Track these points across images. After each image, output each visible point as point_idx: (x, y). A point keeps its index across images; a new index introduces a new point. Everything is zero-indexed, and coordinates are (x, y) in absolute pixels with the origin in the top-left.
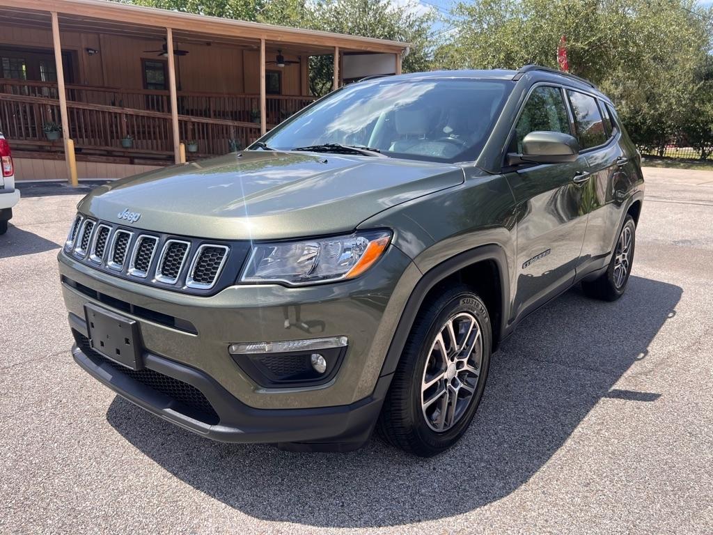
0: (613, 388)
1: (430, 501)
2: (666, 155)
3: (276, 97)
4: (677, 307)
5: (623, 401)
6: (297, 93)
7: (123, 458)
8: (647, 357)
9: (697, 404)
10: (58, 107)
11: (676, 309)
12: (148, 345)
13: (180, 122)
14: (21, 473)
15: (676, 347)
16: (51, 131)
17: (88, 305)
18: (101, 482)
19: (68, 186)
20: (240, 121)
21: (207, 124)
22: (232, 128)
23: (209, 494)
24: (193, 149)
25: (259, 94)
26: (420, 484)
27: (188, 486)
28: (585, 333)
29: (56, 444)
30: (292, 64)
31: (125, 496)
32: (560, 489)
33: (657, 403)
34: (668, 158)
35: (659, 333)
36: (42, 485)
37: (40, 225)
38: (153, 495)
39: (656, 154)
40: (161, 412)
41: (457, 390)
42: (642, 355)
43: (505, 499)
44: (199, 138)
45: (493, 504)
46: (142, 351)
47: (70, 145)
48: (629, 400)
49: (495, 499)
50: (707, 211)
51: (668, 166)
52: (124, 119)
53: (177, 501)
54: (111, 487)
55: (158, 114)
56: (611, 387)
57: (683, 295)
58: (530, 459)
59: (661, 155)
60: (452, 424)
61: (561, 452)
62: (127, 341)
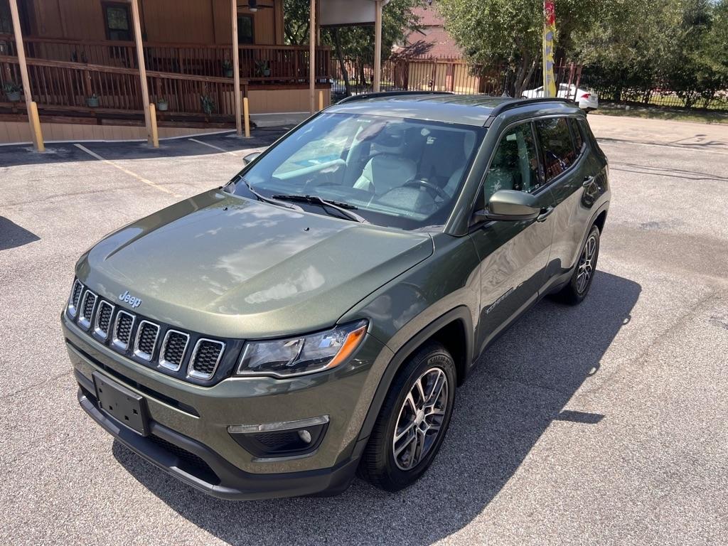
0: (565, 409)
1: (399, 535)
2: (651, 102)
3: (250, 47)
4: (633, 310)
5: (571, 423)
6: (271, 41)
7: (133, 497)
8: (598, 372)
9: (634, 426)
10: (18, 66)
11: (631, 314)
12: (155, 417)
13: (148, 78)
14: (44, 515)
15: (625, 359)
16: (12, 91)
17: (96, 374)
18: (117, 523)
19: (35, 152)
20: (212, 75)
21: (177, 80)
22: (203, 83)
23: (212, 532)
24: (164, 107)
25: (231, 44)
26: (392, 517)
27: (193, 525)
28: (545, 345)
29: (71, 483)
30: (266, 9)
31: (139, 537)
32: (508, 520)
33: (600, 425)
34: (654, 106)
35: (612, 343)
36: (65, 528)
37: (13, 207)
38: (163, 535)
39: (641, 101)
40: (168, 469)
41: (424, 432)
42: (594, 369)
43: (462, 531)
44: (169, 93)
45: (451, 536)
46: (149, 421)
47: (33, 107)
48: (577, 422)
49: (453, 531)
50: (679, 185)
51: (652, 115)
52: (89, 77)
53: (185, 541)
54: (126, 528)
55: (125, 70)
56: (562, 408)
57: (641, 295)
58: (486, 488)
59: (646, 102)
60: (420, 459)
61: (512, 481)
62: (135, 412)
